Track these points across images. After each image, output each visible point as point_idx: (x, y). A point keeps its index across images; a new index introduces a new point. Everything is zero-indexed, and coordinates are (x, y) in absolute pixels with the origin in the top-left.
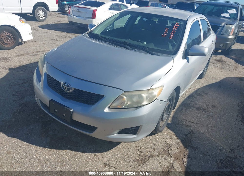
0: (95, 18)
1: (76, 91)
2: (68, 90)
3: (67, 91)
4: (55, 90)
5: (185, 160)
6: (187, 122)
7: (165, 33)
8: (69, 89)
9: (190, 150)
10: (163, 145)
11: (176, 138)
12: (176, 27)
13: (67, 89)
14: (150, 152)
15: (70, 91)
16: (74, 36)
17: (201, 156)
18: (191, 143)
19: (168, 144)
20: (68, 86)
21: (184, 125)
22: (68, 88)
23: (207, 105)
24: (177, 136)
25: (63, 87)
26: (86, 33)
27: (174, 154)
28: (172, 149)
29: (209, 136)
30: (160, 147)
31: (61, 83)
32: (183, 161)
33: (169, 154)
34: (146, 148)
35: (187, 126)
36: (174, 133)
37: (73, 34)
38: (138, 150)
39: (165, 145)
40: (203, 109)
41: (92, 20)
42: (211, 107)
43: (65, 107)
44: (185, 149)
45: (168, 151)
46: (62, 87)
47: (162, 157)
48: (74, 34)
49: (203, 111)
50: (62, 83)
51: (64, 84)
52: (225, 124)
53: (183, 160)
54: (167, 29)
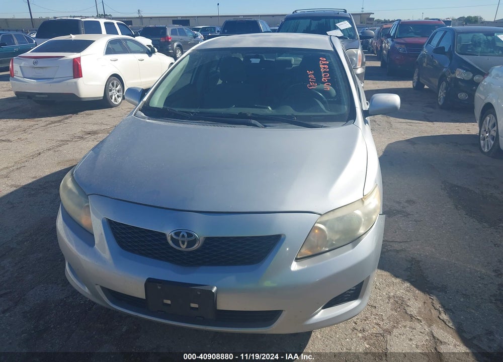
0: (82, 77)
1: (210, 241)
2: (189, 246)
3: (186, 248)
4: (147, 255)
5: (444, 317)
6: (391, 244)
7: (312, 82)
8: (191, 243)
9: (437, 296)
10: (388, 303)
11: (398, 280)
12: (325, 66)
13: (186, 244)
14: (378, 324)
15: (196, 246)
16: (43, 125)
17: (462, 300)
18: (429, 281)
19: (394, 297)
20: (190, 235)
21: (390, 250)
22: (189, 242)
23: (399, 203)
24: (396, 276)
25: (175, 241)
26: (137, 111)
27: (420, 313)
28: (408, 304)
29: (445, 259)
30: (386, 310)
31: (164, 235)
32: (443, 321)
33: (411, 316)
34: (366, 320)
35: (398, 251)
36: (388, 271)
37: (38, 121)
38: (354, 328)
39: (392, 301)
40: (399, 212)
41: (76, 83)
42: (406, 204)
43: (196, 287)
44: (428, 296)
45: (404, 311)
46: (170, 242)
47: (405, 327)
48: (41, 120)
49: (401, 215)
50: (169, 232)
51: (177, 234)
52: (451, 228)
53: (441, 318)
54: (311, 72)
